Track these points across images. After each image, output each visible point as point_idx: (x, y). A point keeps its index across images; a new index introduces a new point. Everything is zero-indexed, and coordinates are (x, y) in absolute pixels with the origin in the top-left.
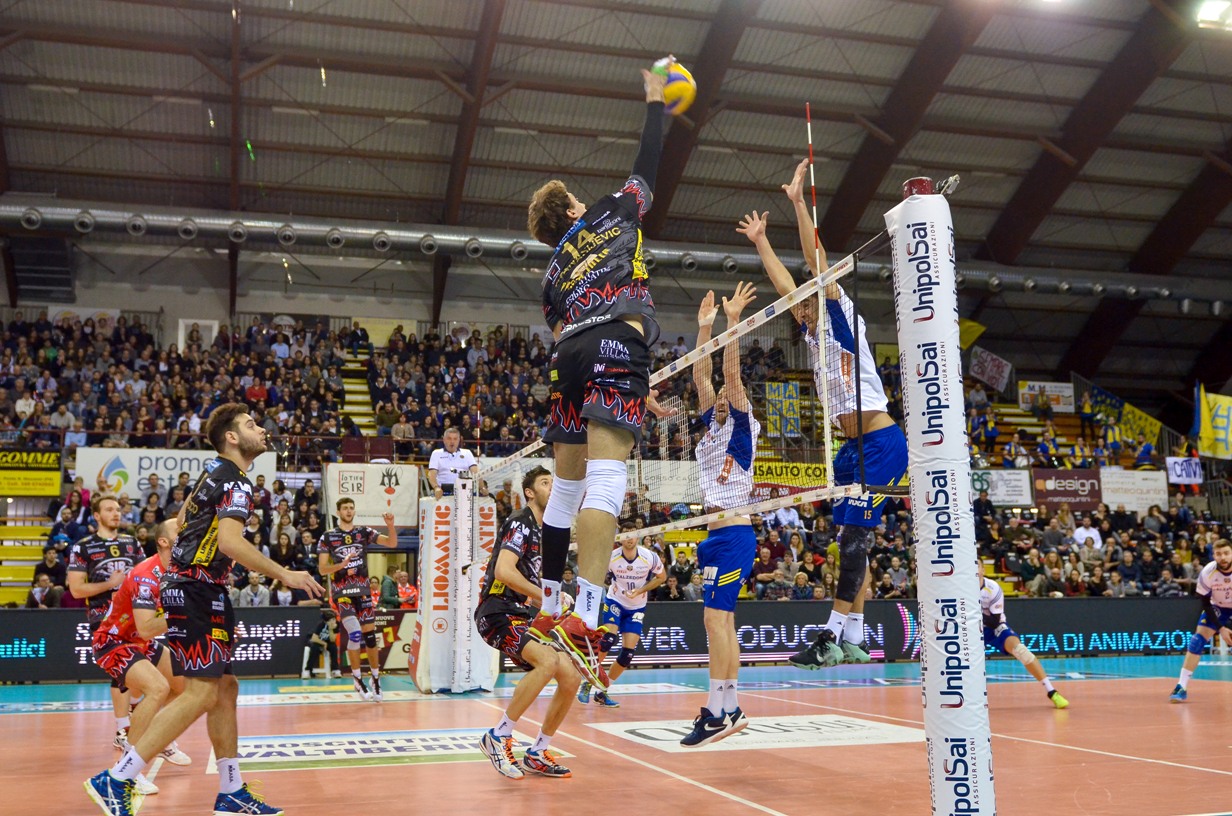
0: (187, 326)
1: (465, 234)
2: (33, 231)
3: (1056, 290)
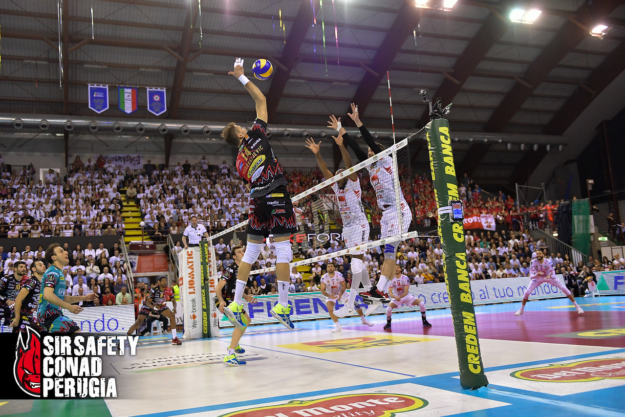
0: (44, 173)
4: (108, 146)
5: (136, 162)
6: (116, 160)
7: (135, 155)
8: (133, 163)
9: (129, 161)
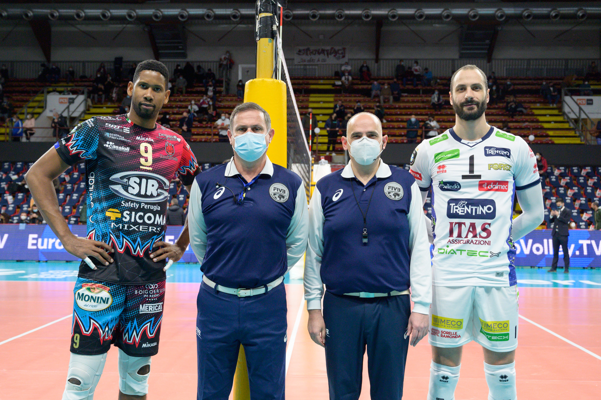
0: (243, 69)
2: (158, 22)
4: (311, 37)
5: (341, 56)
6: (319, 53)
7: (340, 48)
8: (337, 56)
9: (333, 54)
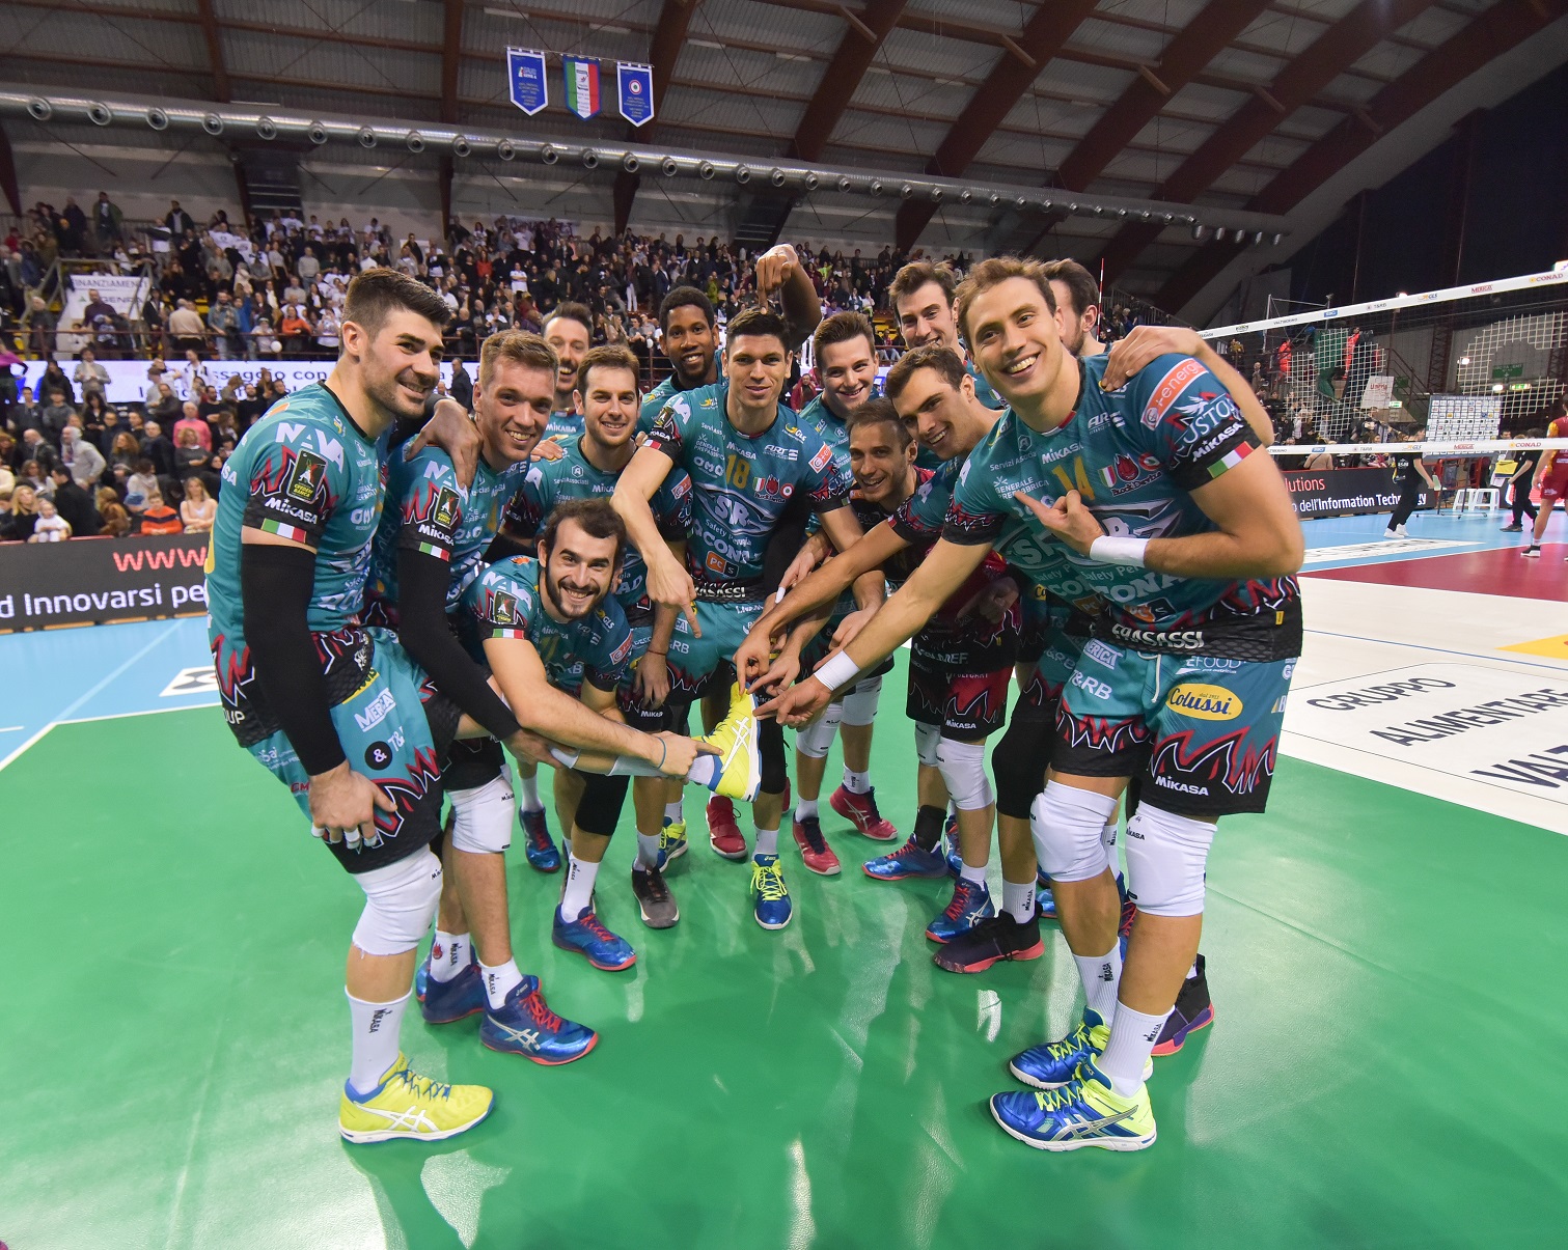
1: (660, 152)
3: (1091, 213)
